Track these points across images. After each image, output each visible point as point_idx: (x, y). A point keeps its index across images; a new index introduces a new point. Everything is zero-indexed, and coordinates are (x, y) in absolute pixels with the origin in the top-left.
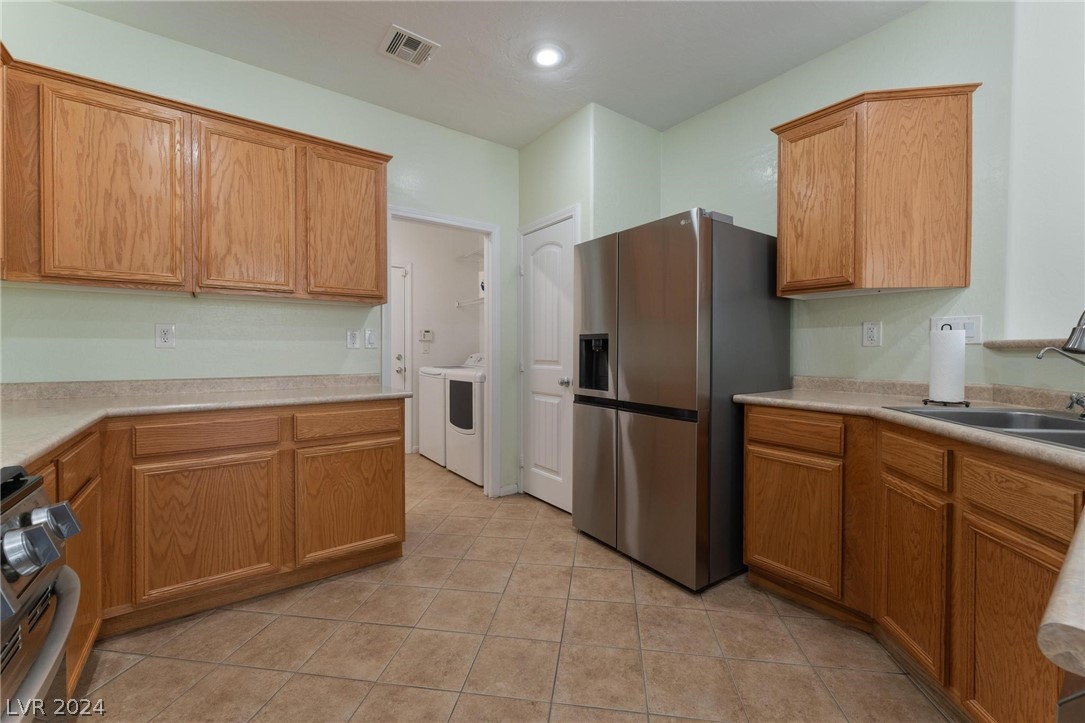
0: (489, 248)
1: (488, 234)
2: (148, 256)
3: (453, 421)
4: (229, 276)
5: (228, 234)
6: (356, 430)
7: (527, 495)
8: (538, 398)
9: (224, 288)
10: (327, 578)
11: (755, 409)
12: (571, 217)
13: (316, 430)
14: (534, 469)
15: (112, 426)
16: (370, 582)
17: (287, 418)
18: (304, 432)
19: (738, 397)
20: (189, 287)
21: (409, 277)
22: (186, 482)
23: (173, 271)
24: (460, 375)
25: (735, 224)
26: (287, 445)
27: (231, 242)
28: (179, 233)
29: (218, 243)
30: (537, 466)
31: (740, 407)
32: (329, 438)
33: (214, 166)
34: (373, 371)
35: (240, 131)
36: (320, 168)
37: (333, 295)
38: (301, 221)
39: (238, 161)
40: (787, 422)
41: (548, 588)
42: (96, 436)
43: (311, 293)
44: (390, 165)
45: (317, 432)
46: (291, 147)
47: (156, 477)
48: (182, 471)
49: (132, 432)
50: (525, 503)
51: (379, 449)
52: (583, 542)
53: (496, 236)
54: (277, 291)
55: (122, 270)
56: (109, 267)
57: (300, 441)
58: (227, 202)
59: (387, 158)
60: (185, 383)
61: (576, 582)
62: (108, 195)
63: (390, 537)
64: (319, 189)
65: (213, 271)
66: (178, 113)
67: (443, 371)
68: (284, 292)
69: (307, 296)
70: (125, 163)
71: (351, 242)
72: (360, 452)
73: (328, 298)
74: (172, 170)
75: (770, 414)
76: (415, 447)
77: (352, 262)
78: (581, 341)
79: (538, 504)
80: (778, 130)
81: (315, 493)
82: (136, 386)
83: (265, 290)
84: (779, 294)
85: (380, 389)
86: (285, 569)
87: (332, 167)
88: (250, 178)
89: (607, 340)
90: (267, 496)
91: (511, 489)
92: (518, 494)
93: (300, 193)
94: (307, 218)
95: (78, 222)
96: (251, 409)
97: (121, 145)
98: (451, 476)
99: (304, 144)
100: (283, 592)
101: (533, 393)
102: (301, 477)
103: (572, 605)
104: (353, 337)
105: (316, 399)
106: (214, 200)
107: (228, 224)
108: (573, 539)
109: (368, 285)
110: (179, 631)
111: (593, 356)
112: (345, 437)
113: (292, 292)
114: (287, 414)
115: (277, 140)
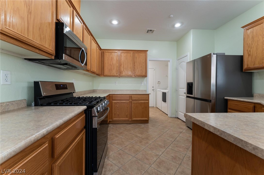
0: (169, 64)
1: (169, 61)
2: (114, 72)
3: (163, 101)
4: (123, 74)
5: (124, 68)
6: (141, 99)
7: (178, 118)
8: (180, 96)
9: (123, 76)
10: (136, 123)
11: (230, 101)
12: (187, 56)
13: (135, 98)
14: (179, 112)
15: (110, 95)
16: (143, 125)
17: (131, 96)
18: (133, 99)
19: (226, 98)
20: (119, 76)
21: (155, 70)
22: (118, 104)
23: (117, 74)
24: (164, 91)
25: (225, 55)
26: (131, 100)
27: (124, 69)
28: (118, 68)
29: (122, 69)
30: (180, 112)
31: (227, 100)
32: (137, 100)
33: (122, 58)
34: (145, 89)
35: (125, 52)
36: (136, 55)
37: (138, 76)
38: (133, 64)
39: (125, 56)
40: (238, 104)
41: (175, 133)
42: (109, 96)
43: (135, 76)
44: (148, 52)
45: (135, 99)
46: (132, 52)
47: (115, 103)
48: (118, 102)
49: (112, 96)
50: (177, 119)
51: (145, 103)
52: (187, 128)
53: (171, 61)
54: (130, 76)
55: (111, 75)
56: (110, 74)
57: (132, 100)
58: (123, 63)
59: (147, 51)
60: (118, 90)
61: (181, 134)
62: (110, 64)
63: (146, 119)
64: (136, 59)
65: (122, 74)
66: (118, 51)
67: (161, 90)
68: (131, 76)
69: (134, 77)
70: (112, 60)
71: (141, 67)
72: (141, 103)
73: (137, 77)
74: (117, 60)
75: (234, 102)
76: (156, 106)
77: (141, 70)
78: (188, 84)
79: (180, 120)
80: (243, 27)
81: (134, 108)
82: (113, 90)
83: (128, 76)
84: (244, 71)
85: (146, 92)
86: (130, 120)
87: (138, 54)
88: (126, 58)
89: (192, 84)
90: (128, 108)
91: (174, 116)
92: (176, 117)
93: (133, 60)
94: (134, 64)
95: (107, 68)
96: (126, 94)
97: (112, 57)
98: (162, 112)
99: (134, 51)
100: (130, 124)
101: (179, 95)
102: (132, 106)
103: (179, 137)
104: (142, 83)
105: (135, 93)
106: (122, 63)
107: (123, 66)
108: (185, 127)
109: (144, 74)
110: (117, 125)
111: (190, 87)
112: (139, 100)
113: (132, 76)
114: (131, 95)
115: (130, 52)
